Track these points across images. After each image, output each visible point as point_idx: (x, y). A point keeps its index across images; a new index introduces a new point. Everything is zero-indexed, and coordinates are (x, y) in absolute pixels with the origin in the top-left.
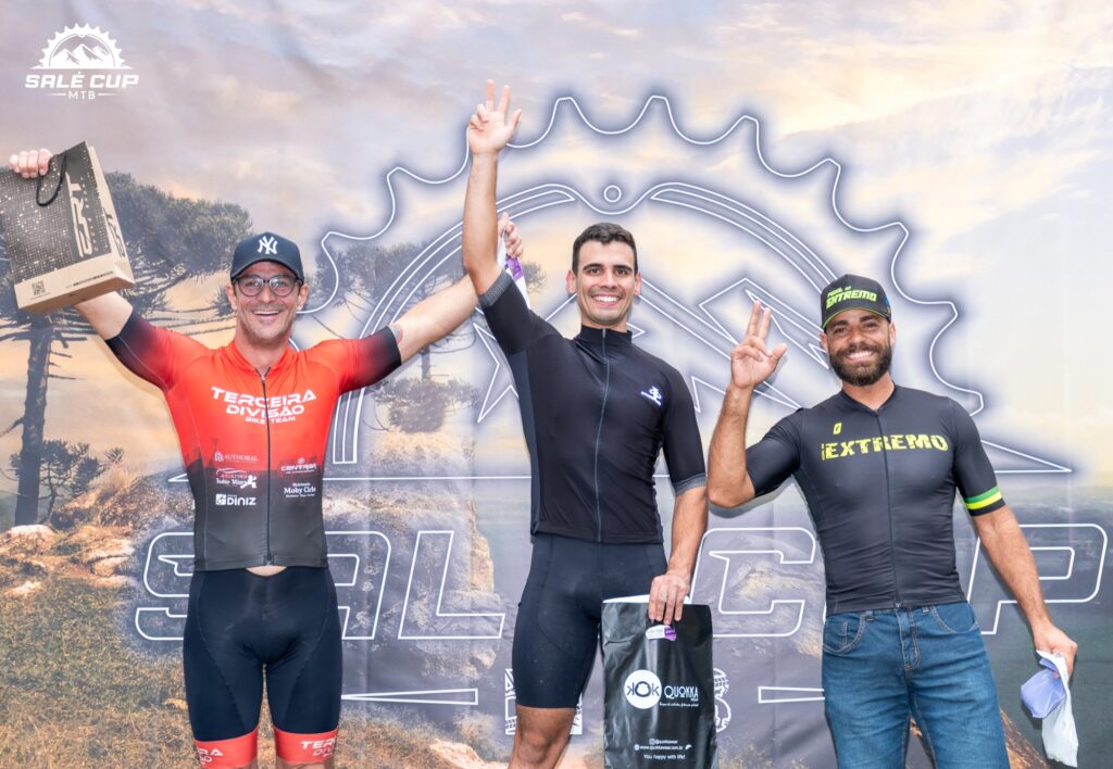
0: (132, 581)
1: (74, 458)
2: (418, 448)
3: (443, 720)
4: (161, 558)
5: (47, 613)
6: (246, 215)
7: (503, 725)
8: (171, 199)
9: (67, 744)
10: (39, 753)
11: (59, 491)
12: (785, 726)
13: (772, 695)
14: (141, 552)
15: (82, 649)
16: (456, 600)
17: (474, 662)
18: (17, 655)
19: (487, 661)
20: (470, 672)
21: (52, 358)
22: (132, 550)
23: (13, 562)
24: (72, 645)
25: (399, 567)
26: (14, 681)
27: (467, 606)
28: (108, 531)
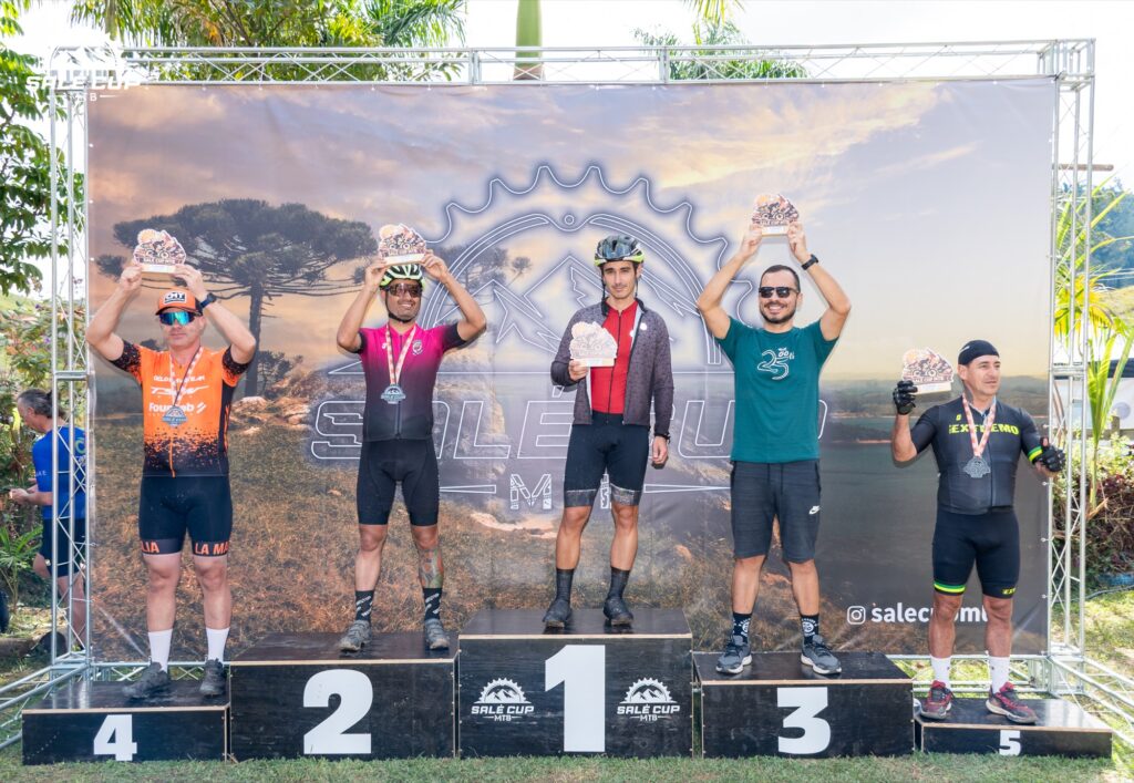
0: (309, 427)
1: (276, 360)
2: (464, 357)
3: (478, 503)
4: (325, 415)
5: (263, 444)
6: (369, 229)
7: (509, 504)
8: (328, 219)
9: (276, 514)
10: (260, 518)
11: (268, 378)
12: (658, 504)
13: (651, 488)
14: (314, 412)
15: (282, 463)
16: (484, 438)
17: (494, 471)
18: (247, 466)
19: (501, 470)
20: (492, 476)
21: (263, 306)
22: (308, 411)
23: (244, 416)
24: (278, 461)
25: (455, 420)
26: (246, 480)
27: (490, 441)
28: (296, 400)
